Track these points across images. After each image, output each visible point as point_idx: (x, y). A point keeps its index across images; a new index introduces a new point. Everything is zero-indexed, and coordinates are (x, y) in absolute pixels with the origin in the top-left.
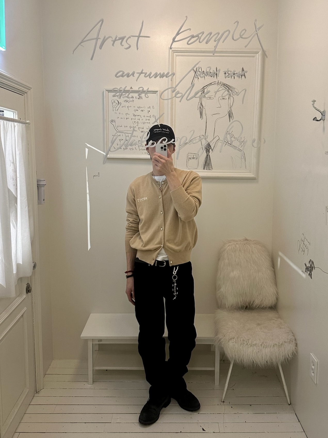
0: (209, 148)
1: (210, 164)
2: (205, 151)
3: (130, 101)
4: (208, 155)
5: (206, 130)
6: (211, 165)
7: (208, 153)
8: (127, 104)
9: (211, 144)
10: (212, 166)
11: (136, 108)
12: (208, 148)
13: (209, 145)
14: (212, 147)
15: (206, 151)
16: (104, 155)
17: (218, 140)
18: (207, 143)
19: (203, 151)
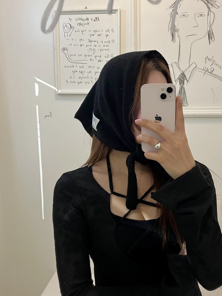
0: (183, 79)
1: (185, 99)
2: (178, 82)
3: (84, 24)
4: (182, 87)
5: (179, 55)
6: (186, 100)
7: (182, 85)
8: (81, 28)
9: (186, 74)
10: (187, 101)
11: (92, 33)
13: (183, 75)
14: (188, 77)
15: (180, 82)
16: (55, 90)
17: (195, 67)
18: (181, 72)
19: (176, 83)
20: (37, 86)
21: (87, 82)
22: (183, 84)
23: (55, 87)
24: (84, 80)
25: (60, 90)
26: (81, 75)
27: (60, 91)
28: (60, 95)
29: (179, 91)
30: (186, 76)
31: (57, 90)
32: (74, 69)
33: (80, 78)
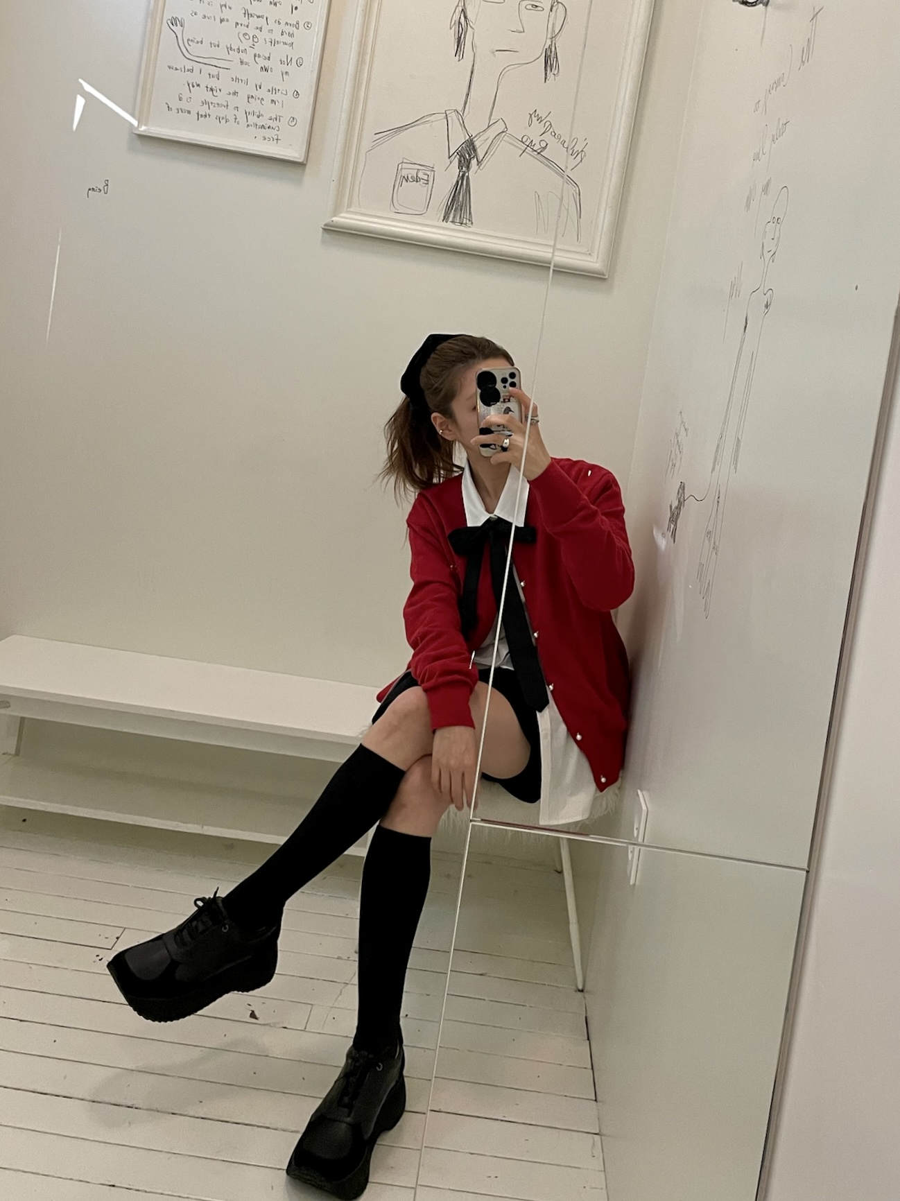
0: (470, 156)
1: (466, 206)
2: (456, 162)
4: (463, 176)
5: (468, 94)
6: (470, 210)
7: (464, 168)
9: (477, 144)
10: (470, 213)
12: (468, 154)
13: (470, 146)
14: (481, 153)
15: (460, 161)
16: (131, 125)
17: (503, 132)
18: (465, 137)
19: (451, 163)
20: (80, 102)
21: (223, 118)
22: (468, 168)
23: (133, 115)
24: (214, 112)
25: (145, 126)
26: (209, 96)
27: (143, 128)
28: (143, 137)
29: (454, 184)
30: (479, 151)
31: (135, 123)
32: (193, 78)
33: (205, 103)
